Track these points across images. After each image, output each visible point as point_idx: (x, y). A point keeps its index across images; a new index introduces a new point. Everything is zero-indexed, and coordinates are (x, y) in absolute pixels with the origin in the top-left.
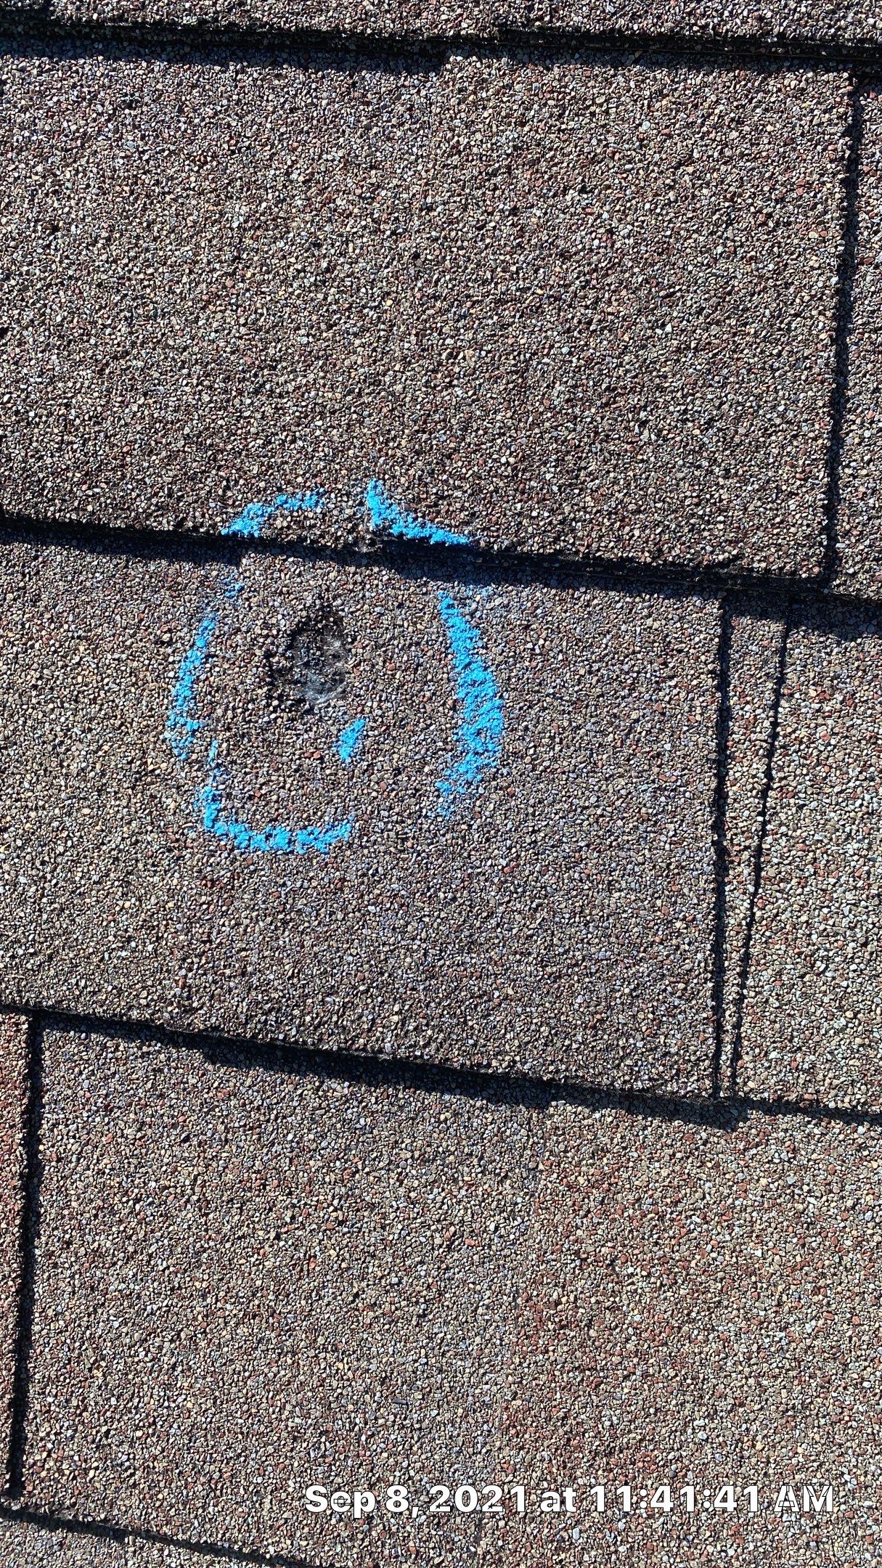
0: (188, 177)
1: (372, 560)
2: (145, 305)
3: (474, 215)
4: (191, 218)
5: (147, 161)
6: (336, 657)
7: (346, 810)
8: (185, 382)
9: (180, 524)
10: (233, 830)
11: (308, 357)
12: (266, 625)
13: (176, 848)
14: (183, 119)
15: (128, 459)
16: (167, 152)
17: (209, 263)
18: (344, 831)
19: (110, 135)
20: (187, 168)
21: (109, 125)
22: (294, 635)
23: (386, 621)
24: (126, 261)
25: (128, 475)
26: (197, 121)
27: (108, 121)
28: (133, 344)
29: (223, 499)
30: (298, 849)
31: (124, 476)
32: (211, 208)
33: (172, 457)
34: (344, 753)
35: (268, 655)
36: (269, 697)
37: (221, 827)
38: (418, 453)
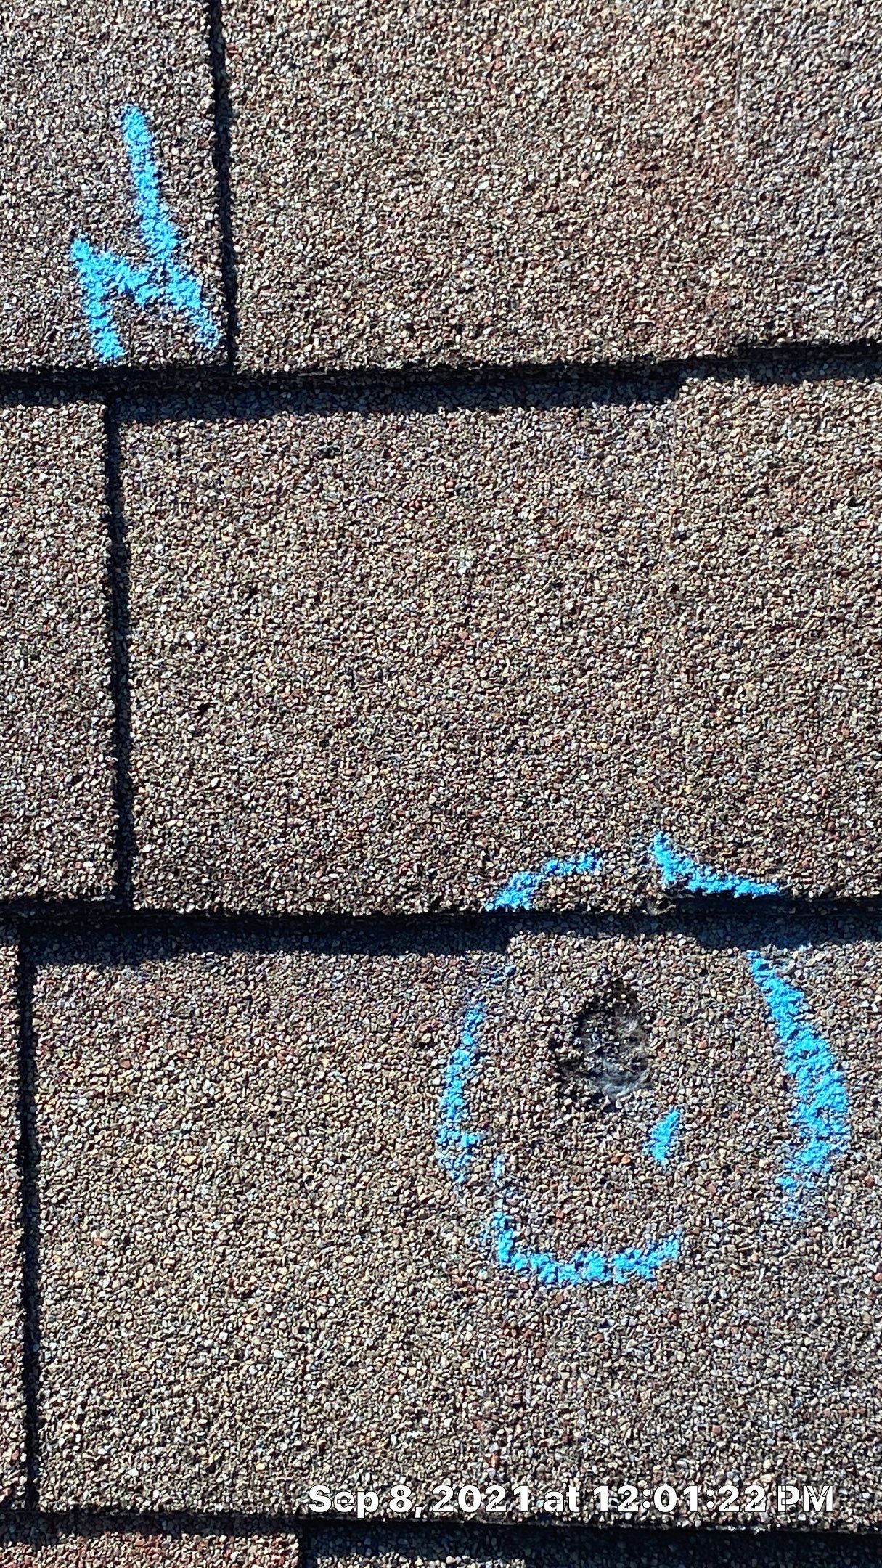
0: (403, 524)
1: (666, 924)
2: (367, 666)
3: (733, 539)
4: (411, 568)
5: (354, 512)
6: (634, 1040)
7: (670, 1224)
8: (424, 747)
9: (435, 905)
10: (535, 1261)
11: (564, 708)
12: (547, 1011)
13: (464, 1293)
14: (390, 464)
15: (366, 838)
16: (375, 501)
17: (437, 614)
18: (671, 1250)
19: (308, 487)
20: (400, 515)
21: (307, 476)
22: (581, 1018)
23: (689, 991)
24: (341, 620)
25: (369, 856)
26: (406, 465)
27: (305, 472)
28: (359, 709)
29: (483, 871)
30: (618, 1278)
31: (363, 857)
32: (432, 555)
33: (418, 831)
34: (659, 1153)
35: (554, 1045)
36: (559, 1095)
37: (519, 1260)
38: (705, 799)
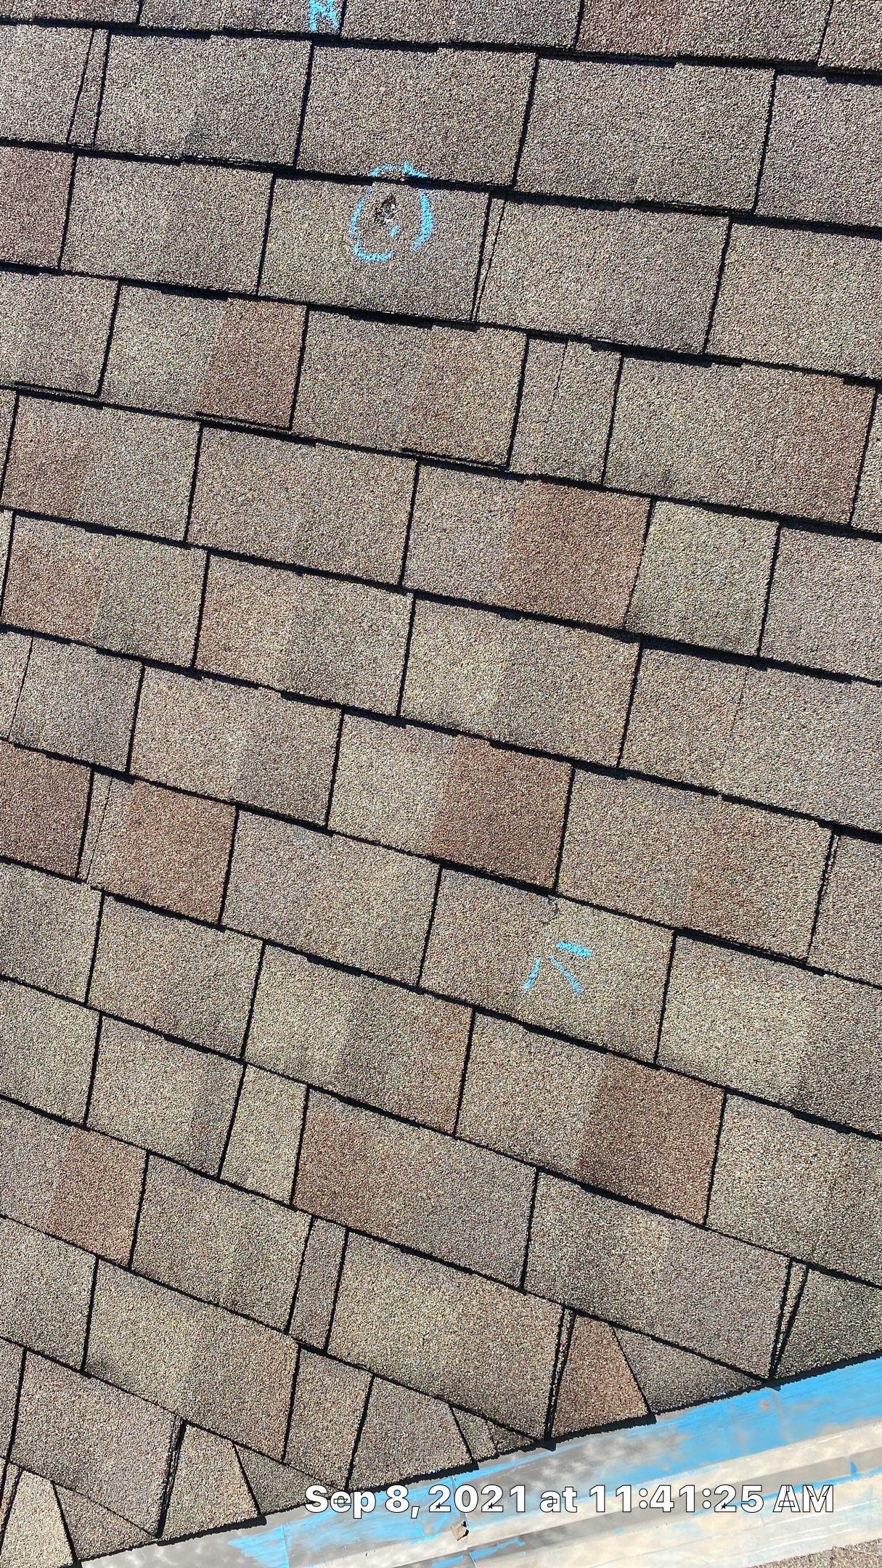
0: (371, 81)
1: (405, 183)
2: (356, 116)
4: (370, 92)
5: (361, 76)
6: (393, 210)
7: (391, 250)
8: (364, 136)
9: (358, 174)
10: (363, 255)
12: (377, 201)
13: (348, 262)
14: (371, 65)
15: (347, 157)
16: (366, 74)
17: (374, 104)
18: (389, 255)
19: (352, 69)
20: (371, 78)
22: (383, 204)
23: (406, 200)
24: (353, 104)
26: (375, 65)
27: (353, 65)
28: (352, 126)
29: (370, 167)
30: (378, 260)
31: (346, 161)
32: (376, 89)
33: (359, 156)
34: (392, 235)
35: (376, 209)
36: (375, 220)
37: (359, 254)
38: (418, 154)
